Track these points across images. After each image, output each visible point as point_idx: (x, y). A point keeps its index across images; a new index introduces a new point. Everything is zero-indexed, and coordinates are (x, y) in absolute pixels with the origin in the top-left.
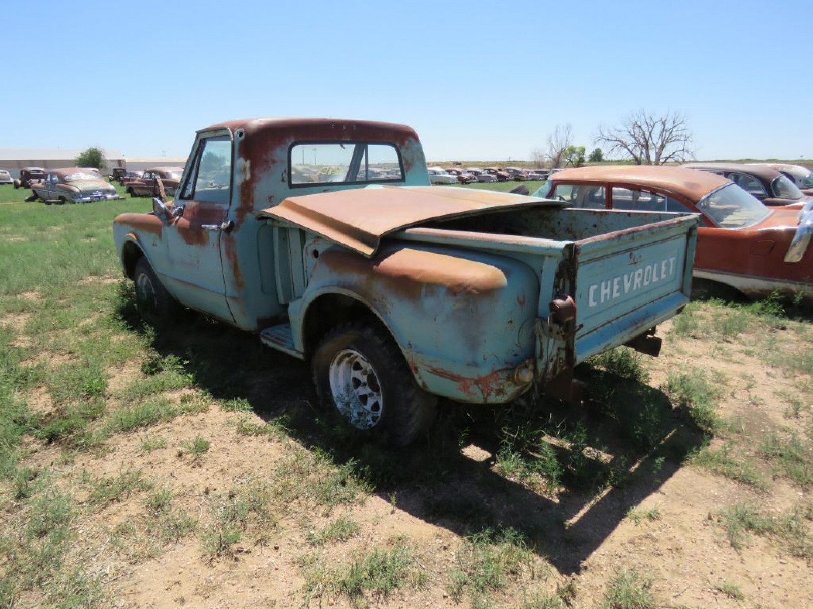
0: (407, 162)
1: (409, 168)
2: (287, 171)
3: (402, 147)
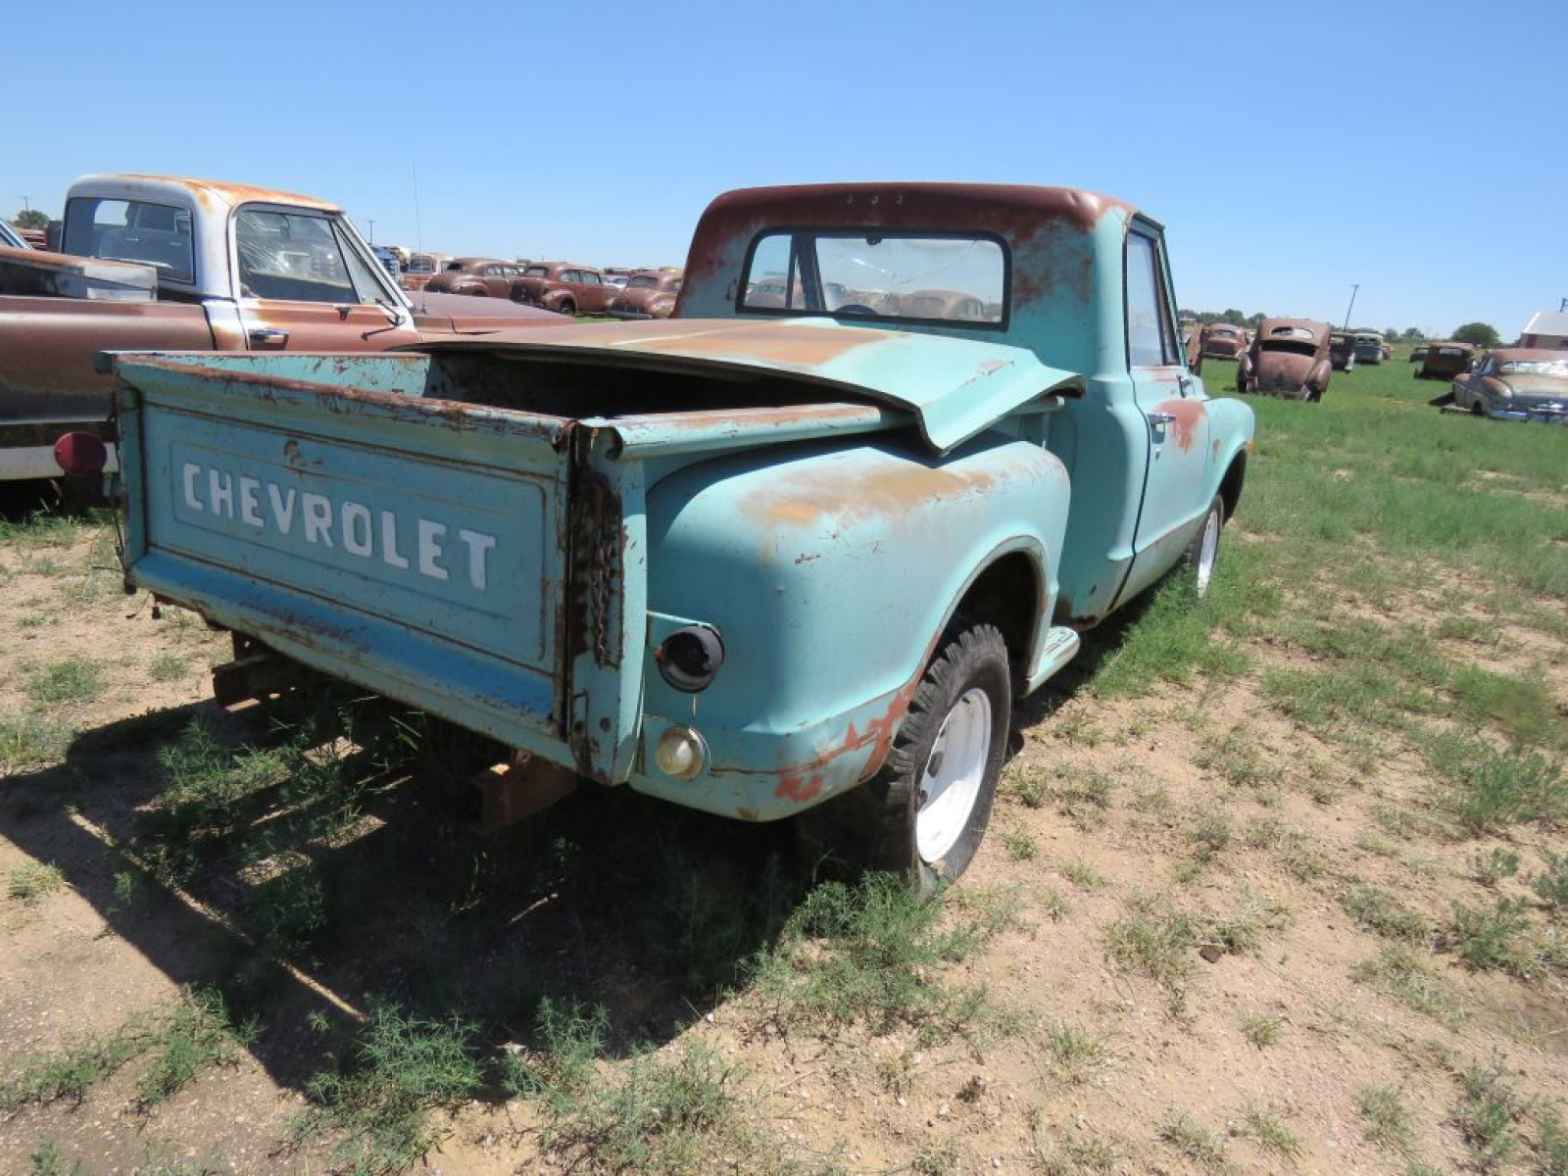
0: (1025, 281)
1: (1027, 300)
2: (738, 281)
3: (1021, 244)
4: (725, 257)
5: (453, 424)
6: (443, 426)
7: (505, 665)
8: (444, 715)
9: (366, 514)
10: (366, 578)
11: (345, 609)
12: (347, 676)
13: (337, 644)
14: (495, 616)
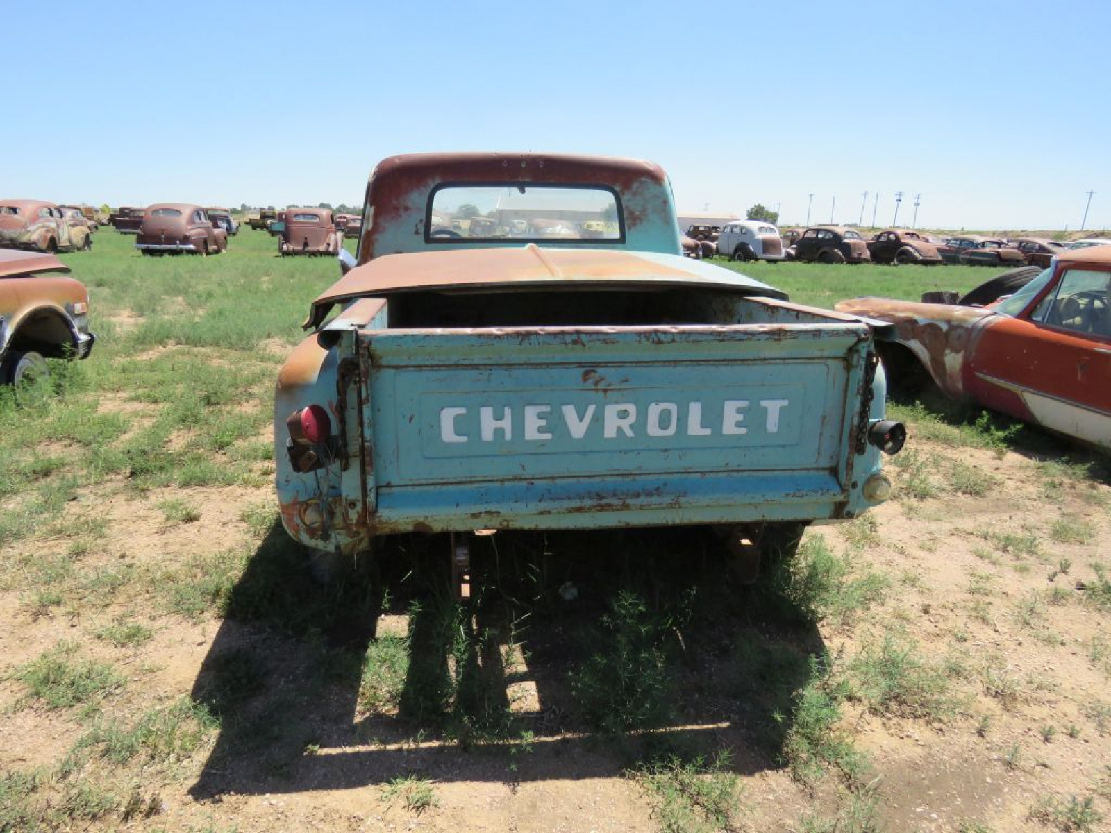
0: (631, 213)
1: (634, 224)
2: (424, 221)
3: (626, 193)
4: (410, 204)
5: (776, 337)
6: (767, 339)
7: (788, 473)
8: (723, 520)
9: (673, 407)
10: (666, 450)
11: (637, 478)
12: (628, 524)
13: (655, 500)
14: (784, 446)
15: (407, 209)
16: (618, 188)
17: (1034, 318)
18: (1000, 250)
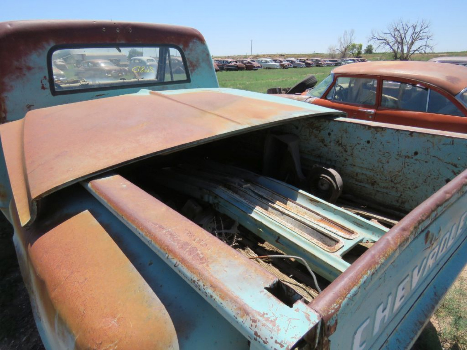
0: (191, 63)
1: (194, 70)
2: (47, 77)
3: (186, 49)
4: (31, 65)
15: (29, 69)
16: (181, 47)
17: (328, 98)
18: (237, 64)
